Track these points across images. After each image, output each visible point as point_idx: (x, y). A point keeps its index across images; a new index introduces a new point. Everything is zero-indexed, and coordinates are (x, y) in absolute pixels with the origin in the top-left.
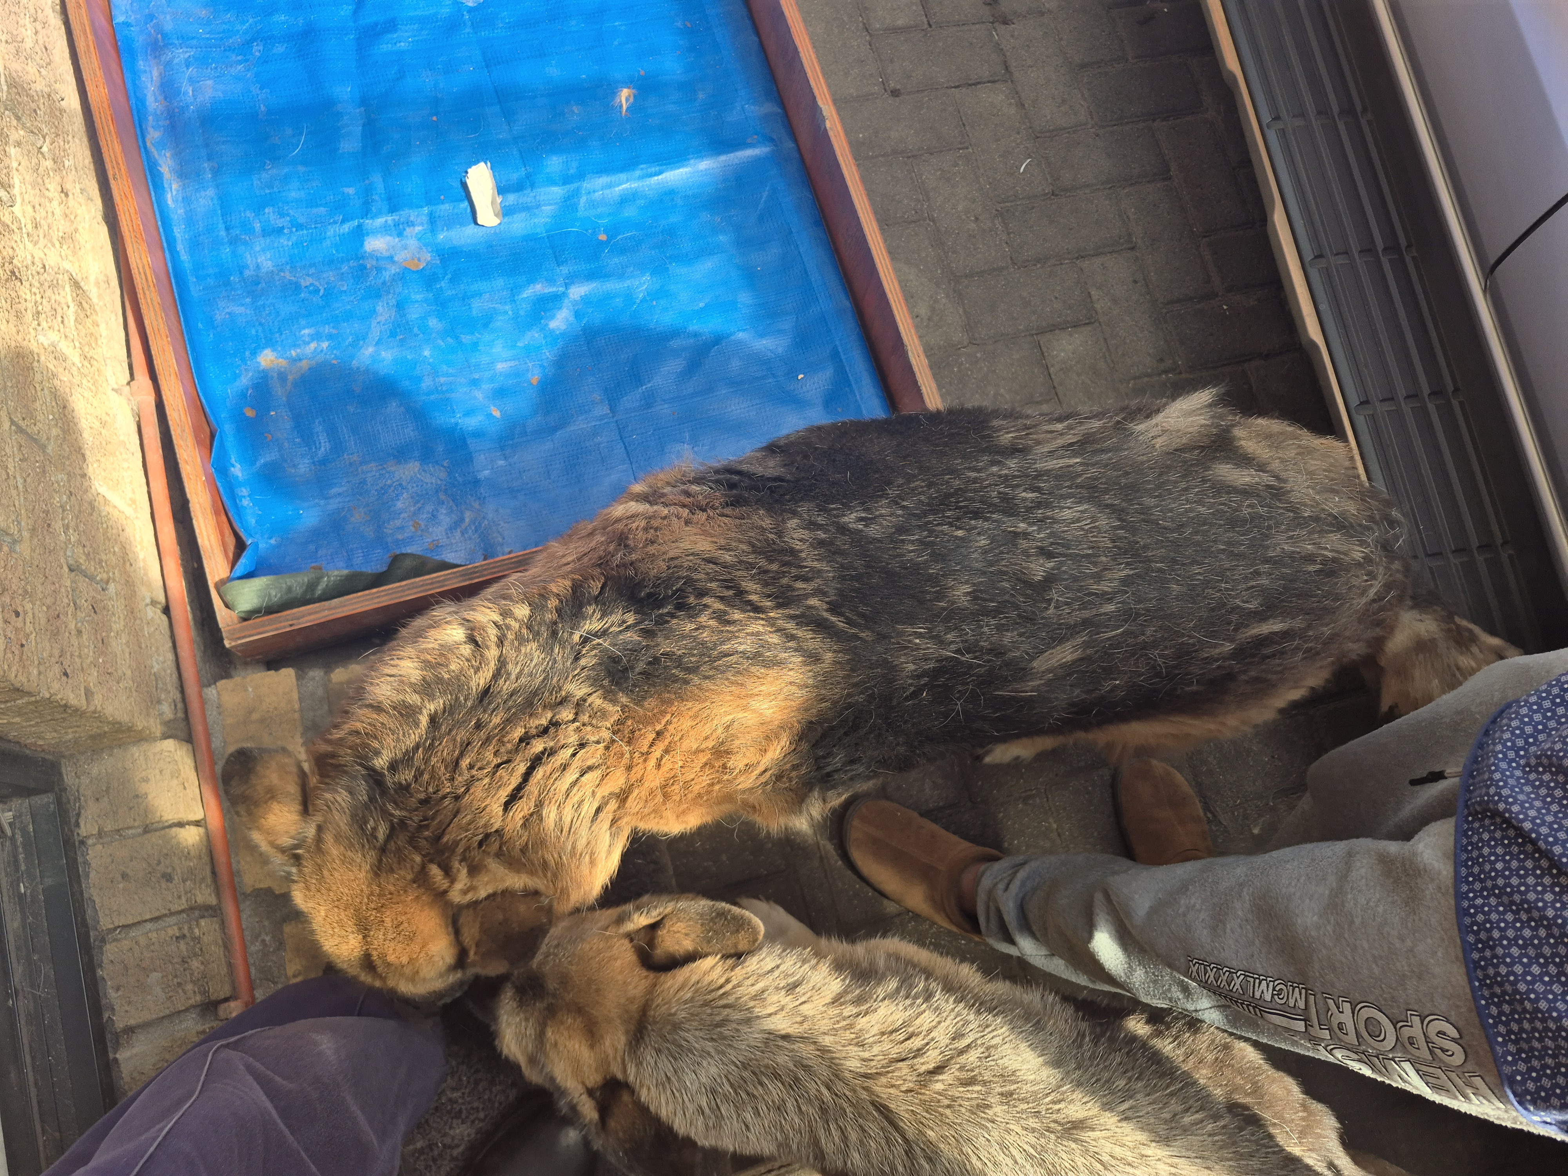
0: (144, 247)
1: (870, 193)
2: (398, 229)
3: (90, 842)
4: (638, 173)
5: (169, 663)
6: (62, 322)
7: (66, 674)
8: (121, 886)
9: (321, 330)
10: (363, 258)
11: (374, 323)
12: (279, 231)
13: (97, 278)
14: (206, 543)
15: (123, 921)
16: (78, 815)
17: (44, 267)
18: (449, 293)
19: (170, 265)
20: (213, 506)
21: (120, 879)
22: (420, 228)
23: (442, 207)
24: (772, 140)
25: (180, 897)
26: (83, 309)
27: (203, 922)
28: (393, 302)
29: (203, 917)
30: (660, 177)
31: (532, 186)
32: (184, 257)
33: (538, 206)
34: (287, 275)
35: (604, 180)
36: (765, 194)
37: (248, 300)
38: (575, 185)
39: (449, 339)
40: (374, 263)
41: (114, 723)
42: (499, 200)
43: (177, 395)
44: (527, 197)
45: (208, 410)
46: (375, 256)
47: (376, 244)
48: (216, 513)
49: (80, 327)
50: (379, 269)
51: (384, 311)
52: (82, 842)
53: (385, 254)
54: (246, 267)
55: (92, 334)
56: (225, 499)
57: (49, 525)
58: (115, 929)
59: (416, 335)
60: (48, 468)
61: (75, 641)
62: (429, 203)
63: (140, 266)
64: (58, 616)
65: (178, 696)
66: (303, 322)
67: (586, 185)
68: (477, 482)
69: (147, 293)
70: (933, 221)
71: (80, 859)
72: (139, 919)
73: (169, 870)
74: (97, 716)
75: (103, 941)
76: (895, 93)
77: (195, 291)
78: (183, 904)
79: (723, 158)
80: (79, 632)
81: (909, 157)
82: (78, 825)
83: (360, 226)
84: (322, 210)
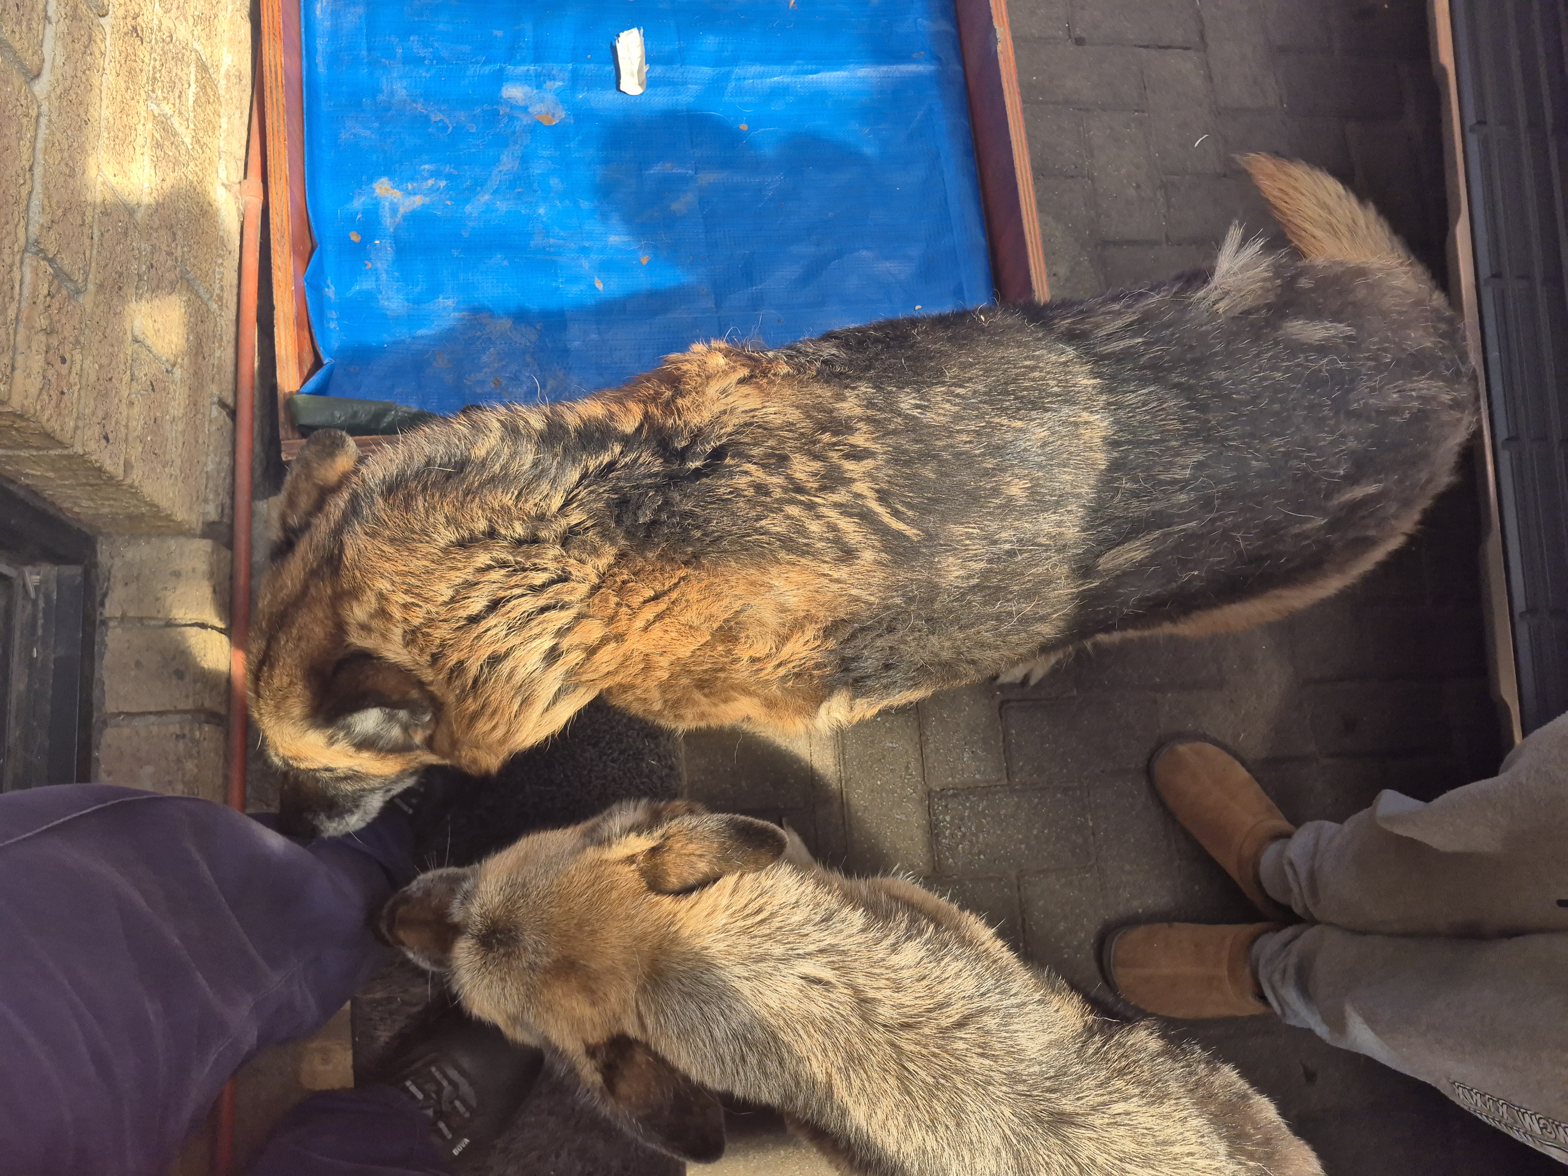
0: (279, 46)
1: (1031, 138)
2: (538, 81)
3: (112, 624)
4: (793, 68)
5: (225, 466)
6: (180, 97)
7: (106, 438)
8: (133, 673)
9: (441, 168)
10: (498, 103)
11: (495, 172)
12: (418, 61)
13: (228, 70)
14: (283, 352)
15: (127, 709)
16: (105, 595)
17: (171, 36)
18: (576, 155)
19: (304, 73)
20: (297, 318)
21: (133, 666)
22: (561, 84)
23: (587, 66)
24: (938, 59)
25: (187, 697)
26: (206, 93)
27: (206, 728)
28: (518, 153)
29: (208, 722)
30: (815, 76)
31: (683, 63)
32: (321, 70)
33: (684, 83)
34: (420, 106)
35: (757, 69)
36: (920, 114)
37: (376, 125)
38: (727, 69)
39: (567, 201)
40: (508, 110)
41: (153, 505)
42: (646, 69)
43: (284, 199)
44: (675, 72)
45: (313, 224)
46: (511, 104)
47: (514, 92)
48: (299, 325)
49: (199, 110)
50: (511, 118)
51: (508, 162)
52: (104, 623)
53: (521, 103)
54: (380, 91)
55: (210, 122)
56: (311, 314)
57: (120, 288)
58: (120, 714)
59: (536, 191)
60: (130, 232)
61: (123, 408)
62: (575, 59)
63: (273, 64)
64: (111, 379)
65: (228, 501)
66: (425, 157)
67: (737, 71)
68: (566, 351)
69: (274, 92)
70: (1093, 181)
71: (97, 638)
72: (144, 710)
73: (182, 668)
74: (134, 492)
75: (105, 723)
76: (1080, 41)
77: (325, 106)
78: (189, 705)
79: (884, 68)
80: (131, 404)
81: (1080, 109)
82: (102, 604)
83: (501, 70)
84: (467, 48)
